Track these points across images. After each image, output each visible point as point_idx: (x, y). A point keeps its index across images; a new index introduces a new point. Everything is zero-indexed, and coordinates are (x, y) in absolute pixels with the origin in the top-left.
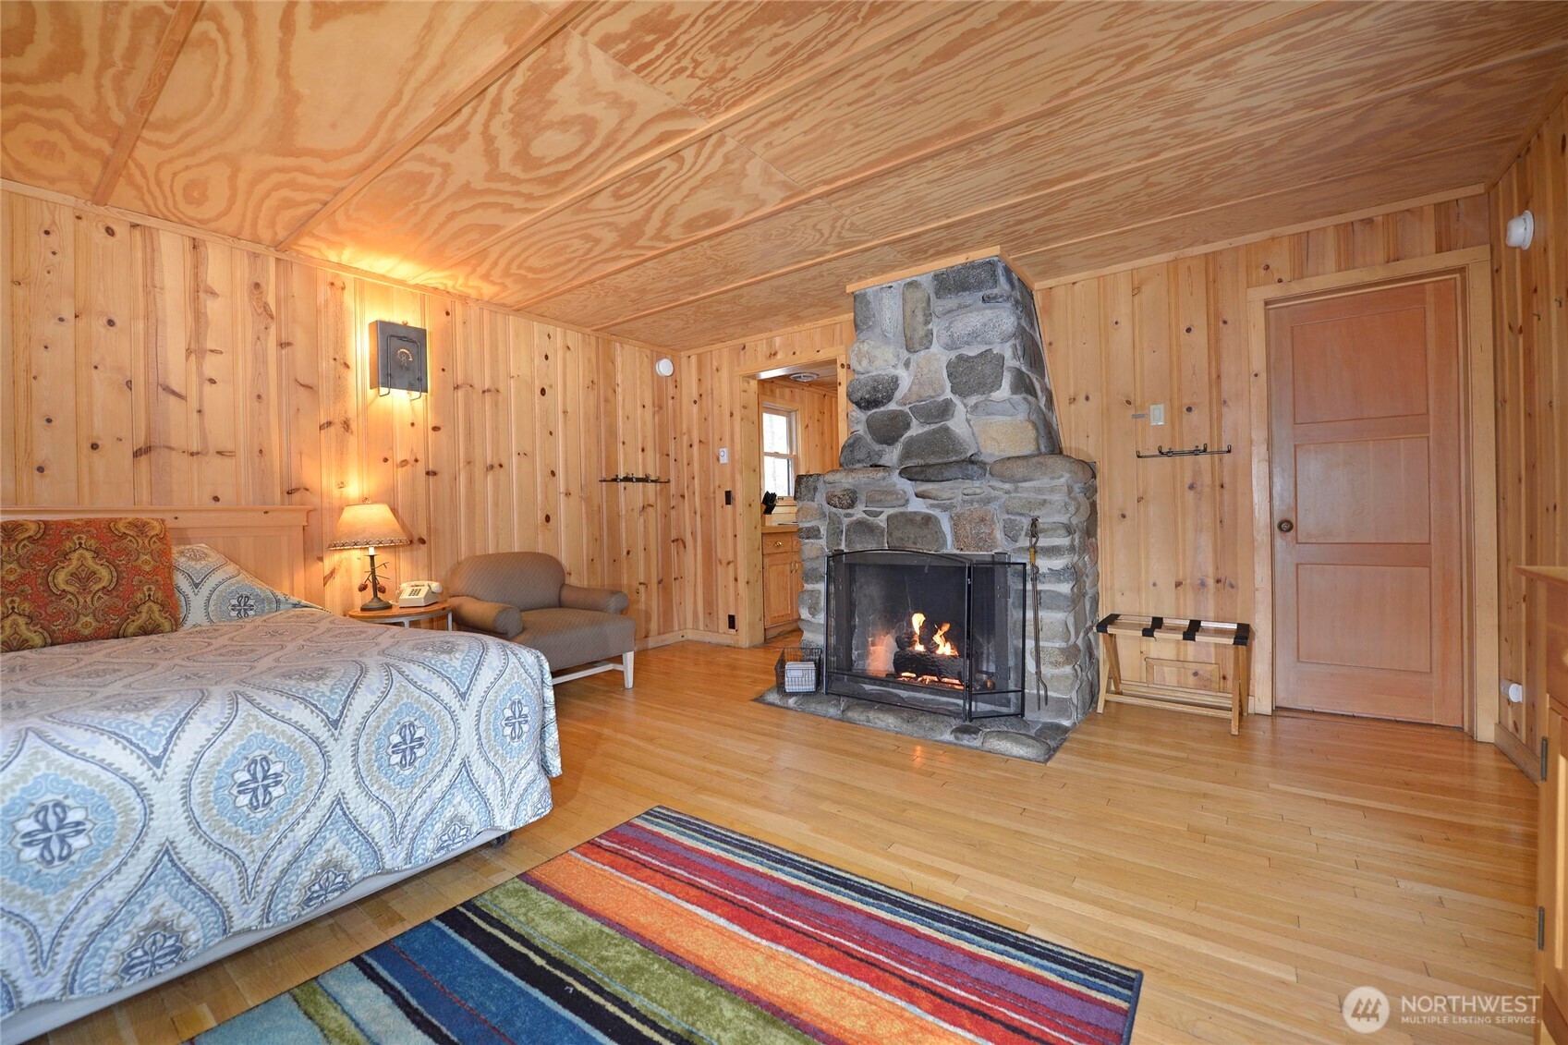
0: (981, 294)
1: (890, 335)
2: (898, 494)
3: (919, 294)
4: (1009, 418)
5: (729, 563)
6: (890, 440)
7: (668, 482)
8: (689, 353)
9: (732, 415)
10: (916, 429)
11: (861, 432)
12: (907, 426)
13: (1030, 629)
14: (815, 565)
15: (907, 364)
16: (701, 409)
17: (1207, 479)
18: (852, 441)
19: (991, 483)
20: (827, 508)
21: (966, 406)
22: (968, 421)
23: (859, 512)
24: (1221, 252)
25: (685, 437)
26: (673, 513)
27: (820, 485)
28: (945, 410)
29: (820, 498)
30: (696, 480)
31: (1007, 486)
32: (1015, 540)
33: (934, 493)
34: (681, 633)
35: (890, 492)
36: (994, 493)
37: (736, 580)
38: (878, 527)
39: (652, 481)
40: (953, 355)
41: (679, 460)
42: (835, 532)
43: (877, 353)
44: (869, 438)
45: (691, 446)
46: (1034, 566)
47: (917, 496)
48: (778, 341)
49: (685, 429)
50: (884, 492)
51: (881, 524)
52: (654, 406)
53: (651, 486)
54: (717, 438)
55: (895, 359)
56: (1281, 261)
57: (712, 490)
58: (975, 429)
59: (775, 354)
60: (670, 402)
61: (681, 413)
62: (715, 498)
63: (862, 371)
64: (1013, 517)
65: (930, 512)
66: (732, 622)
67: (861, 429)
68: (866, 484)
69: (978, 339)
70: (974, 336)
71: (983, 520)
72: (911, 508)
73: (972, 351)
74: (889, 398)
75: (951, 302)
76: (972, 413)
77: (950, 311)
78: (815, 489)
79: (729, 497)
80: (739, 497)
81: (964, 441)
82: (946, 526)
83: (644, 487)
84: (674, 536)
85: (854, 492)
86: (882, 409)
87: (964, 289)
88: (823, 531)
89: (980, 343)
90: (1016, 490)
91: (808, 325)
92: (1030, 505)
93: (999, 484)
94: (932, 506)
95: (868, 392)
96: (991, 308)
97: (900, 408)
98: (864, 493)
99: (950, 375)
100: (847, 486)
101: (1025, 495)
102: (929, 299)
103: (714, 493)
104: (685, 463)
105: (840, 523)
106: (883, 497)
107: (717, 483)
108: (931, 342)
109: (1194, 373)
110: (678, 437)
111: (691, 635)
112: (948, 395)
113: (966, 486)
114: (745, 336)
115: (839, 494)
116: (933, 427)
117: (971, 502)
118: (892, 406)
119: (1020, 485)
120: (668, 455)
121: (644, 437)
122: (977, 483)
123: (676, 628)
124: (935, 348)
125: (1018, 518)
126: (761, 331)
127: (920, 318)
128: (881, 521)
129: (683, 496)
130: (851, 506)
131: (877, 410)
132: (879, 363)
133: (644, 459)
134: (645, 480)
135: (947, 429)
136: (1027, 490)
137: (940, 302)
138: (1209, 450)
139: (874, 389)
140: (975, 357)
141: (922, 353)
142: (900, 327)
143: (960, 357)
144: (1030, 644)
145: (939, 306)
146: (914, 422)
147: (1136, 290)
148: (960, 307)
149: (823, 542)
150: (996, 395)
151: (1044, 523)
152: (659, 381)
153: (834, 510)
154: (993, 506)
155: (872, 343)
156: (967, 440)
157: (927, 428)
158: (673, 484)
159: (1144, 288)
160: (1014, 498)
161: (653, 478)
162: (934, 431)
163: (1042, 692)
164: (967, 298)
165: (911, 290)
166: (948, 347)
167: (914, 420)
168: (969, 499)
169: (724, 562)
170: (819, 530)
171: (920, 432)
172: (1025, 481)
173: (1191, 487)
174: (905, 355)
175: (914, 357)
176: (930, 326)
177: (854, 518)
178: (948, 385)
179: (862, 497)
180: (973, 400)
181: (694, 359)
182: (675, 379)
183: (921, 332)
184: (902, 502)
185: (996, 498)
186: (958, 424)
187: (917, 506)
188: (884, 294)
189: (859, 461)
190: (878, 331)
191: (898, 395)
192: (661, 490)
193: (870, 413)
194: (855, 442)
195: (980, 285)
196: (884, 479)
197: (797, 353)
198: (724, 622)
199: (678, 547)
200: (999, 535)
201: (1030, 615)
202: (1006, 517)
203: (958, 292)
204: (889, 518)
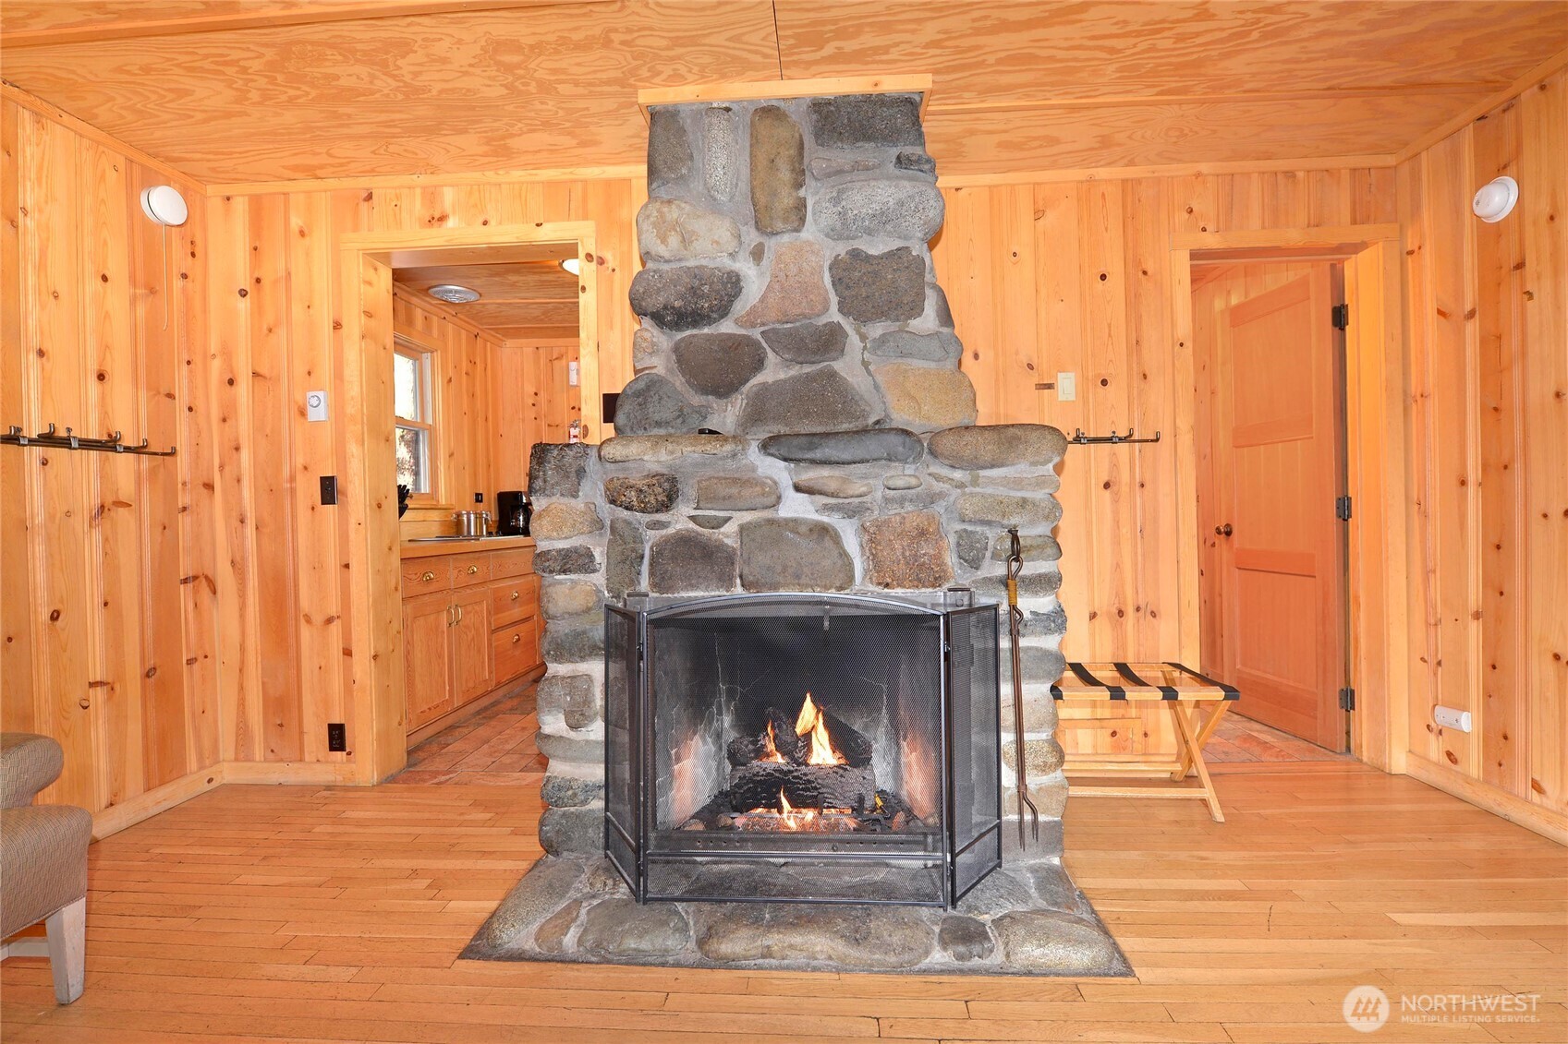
0: (894, 152)
1: (723, 198)
2: (763, 484)
3: (782, 132)
4: (933, 365)
5: (329, 621)
6: (723, 389)
7: (173, 453)
8: (228, 190)
9: (337, 326)
10: (774, 372)
11: (660, 370)
12: (759, 364)
13: (1008, 716)
14: (580, 625)
15: (757, 254)
16: (258, 310)
17: (1125, 477)
18: (641, 385)
19: (933, 469)
20: (607, 511)
21: (863, 338)
22: (865, 364)
23: (680, 520)
24: (1139, 181)
25: (216, 365)
26: (184, 522)
27: (592, 464)
28: (830, 341)
29: (593, 491)
30: (245, 455)
31: (958, 475)
32: (975, 564)
33: (832, 486)
34: (206, 773)
35: (747, 481)
36: (938, 487)
37: (348, 653)
38: (720, 547)
39: (127, 449)
40: (842, 249)
41: (200, 405)
42: (626, 560)
43: (699, 226)
44: (679, 381)
45: (231, 382)
46: (1013, 608)
47: (798, 488)
48: (449, 196)
49: (214, 347)
50: (735, 481)
51: (728, 541)
52: (133, 281)
53: (123, 462)
54: (300, 369)
55: (735, 243)
56: (1205, 205)
57: (286, 472)
58: (879, 379)
59: (442, 219)
60: (178, 283)
61: (205, 311)
62: (293, 491)
63: (667, 255)
64: (970, 528)
65: (825, 519)
66: (337, 737)
67: (660, 365)
68: (696, 465)
69: (889, 227)
70: (883, 220)
71: (922, 533)
72: (785, 512)
73: (876, 247)
74: (723, 311)
75: (843, 155)
76: (874, 351)
77: (840, 172)
78: (581, 472)
79: (329, 489)
80: (356, 489)
81: (862, 398)
82: (852, 544)
83: (103, 463)
84: (185, 569)
85: (673, 481)
86: (706, 330)
87: (869, 139)
88: (599, 555)
89: (889, 234)
90: (975, 482)
91: (517, 175)
92: (1002, 506)
93: (945, 472)
94: (827, 508)
95: (682, 297)
96: (911, 179)
97: (743, 332)
98: (693, 481)
99: (836, 282)
100: (656, 468)
101: (989, 490)
102: (801, 146)
103: (292, 479)
104: (215, 414)
105: (638, 540)
106: (734, 491)
107: (300, 461)
108: (802, 220)
109: (1110, 335)
110: (197, 360)
111: (229, 773)
112: (834, 316)
113: (892, 473)
114: (372, 172)
115: (640, 484)
116: (807, 369)
117: (901, 501)
118: (727, 327)
119: (983, 473)
120: (170, 396)
121: (105, 348)
122: (910, 469)
123: (192, 763)
124: (809, 233)
125: (979, 529)
126: (412, 169)
127: (785, 175)
128: (728, 534)
129: (209, 486)
130: (666, 506)
131: (695, 332)
132: (698, 246)
133: (103, 398)
134: (109, 445)
135: (832, 375)
136: (992, 481)
137: (822, 152)
138: (1136, 437)
139: (693, 291)
140: (881, 257)
141: (786, 238)
142: (744, 186)
143: (855, 254)
144: (1007, 738)
145: (819, 158)
146: (771, 357)
147: (1038, 214)
148: (856, 167)
149: (599, 579)
150: (915, 324)
151: (1025, 537)
152: (146, 234)
153: (626, 514)
154: (939, 508)
155: (687, 208)
156: (866, 396)
157: (795, 371)
158: (183, 459)
159: (1048, 213)
160: (971, 494)
161: (129, 441)
162: (809, 378)
163: (1028, 817)
164: (867, 152)
165: (768, 121)
166: (835, 235)
167: (770, 354)
168: (897, 496)
169: (318, 619)
170: (591, 556)
171: (782, 376)
172: (993, 466)
173: (1107, 486)
174: (752, 237)
175: (771, 244)
176: (802, 193)
177: (671, 531)
178: (834, 299)
179: (689, 490)
180: (877, 330)
181: (240, 206)
182: (191, 237)
183: (786, 199)
184: (773, 499)
185: (941, 495)
186: (849, 366)
187: (796, 507)
188: (715, 121)
189: (658, 424)
190: (696, 186)
191: (740, 307)
192: (153, 472)
193: (680, 336)
194: (648, 388)
195: (891, 137)
196: (734, 455)
197: (493, 222)
198: (317, 737)
199: (196, 592)
200: (951, 559)
201: (1006, 690)
202: (959, 527)
203: (857, 140)
204: (743, 529)
